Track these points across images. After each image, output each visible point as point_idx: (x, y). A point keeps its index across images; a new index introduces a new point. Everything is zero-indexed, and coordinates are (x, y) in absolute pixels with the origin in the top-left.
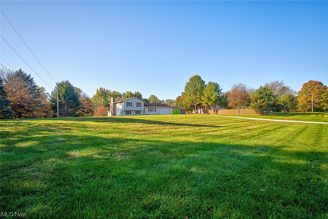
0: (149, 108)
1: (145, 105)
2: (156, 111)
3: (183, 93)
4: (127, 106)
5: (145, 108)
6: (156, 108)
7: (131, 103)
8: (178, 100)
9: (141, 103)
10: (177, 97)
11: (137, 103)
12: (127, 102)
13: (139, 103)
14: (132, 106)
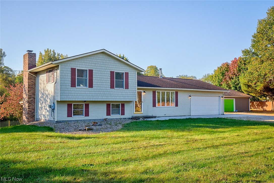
0: (154, 93)
1: (140, 84)
2: (177, 105)
3: (246, 52)
4: (73, 85)
5: (143, 94)
6: (177, 93)
7: (91, 72)
8: (223, 74)
9: (127, 74)
10: (220, 65)
11: (112, 73)
12: (73, 70)
13: (119, 75)
14: (91, 86)
